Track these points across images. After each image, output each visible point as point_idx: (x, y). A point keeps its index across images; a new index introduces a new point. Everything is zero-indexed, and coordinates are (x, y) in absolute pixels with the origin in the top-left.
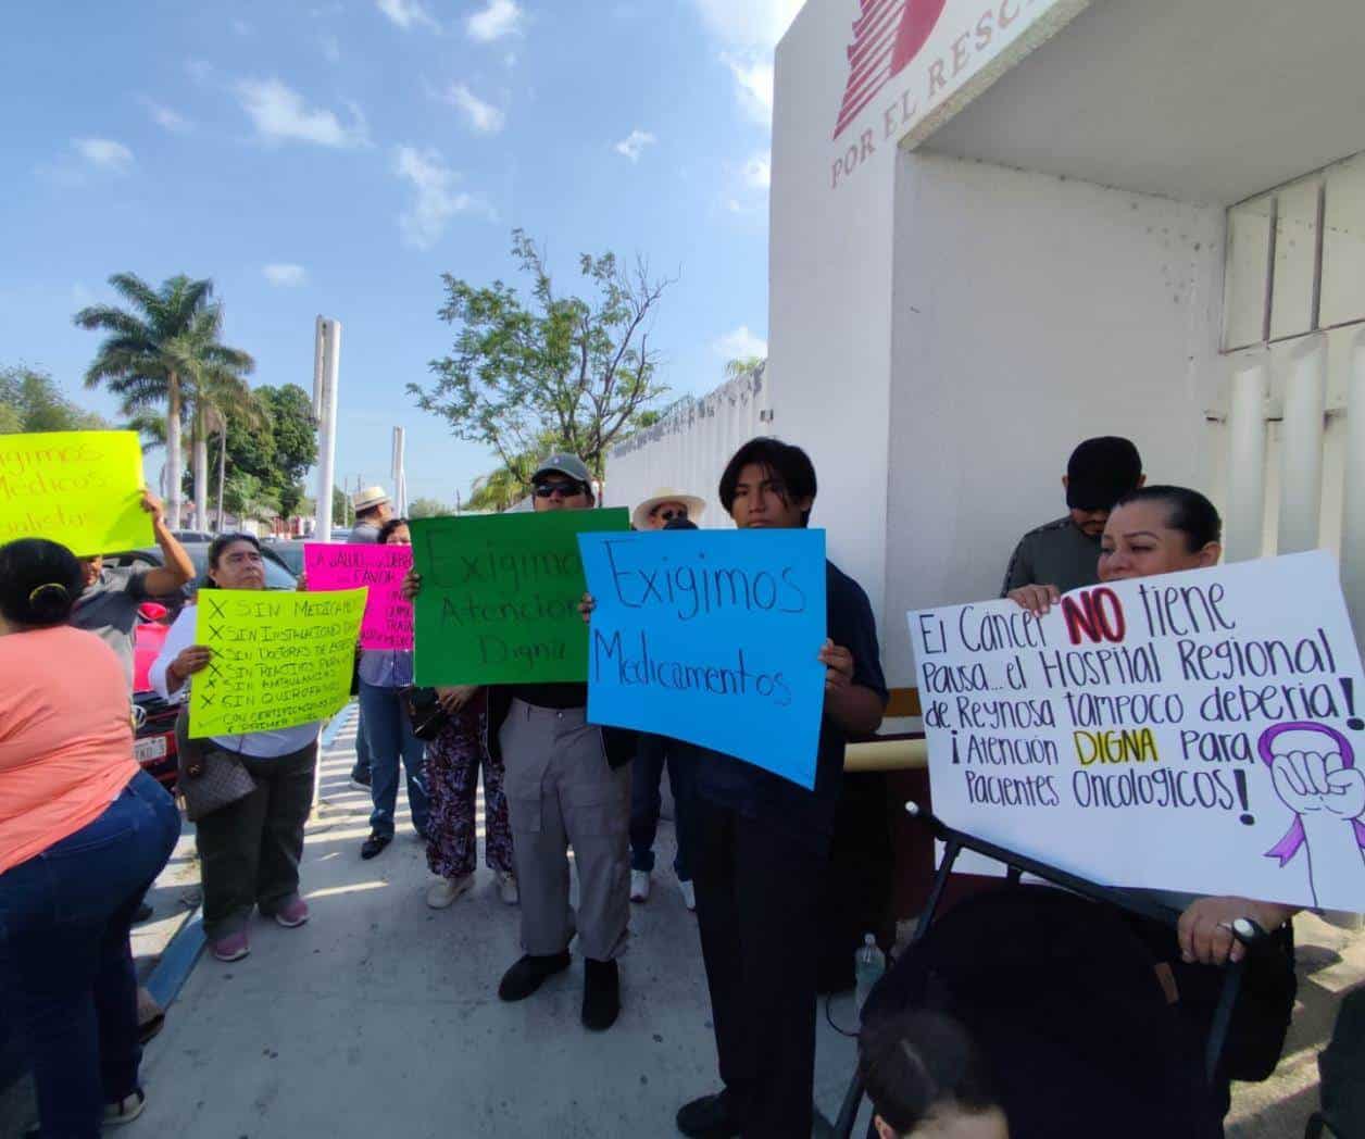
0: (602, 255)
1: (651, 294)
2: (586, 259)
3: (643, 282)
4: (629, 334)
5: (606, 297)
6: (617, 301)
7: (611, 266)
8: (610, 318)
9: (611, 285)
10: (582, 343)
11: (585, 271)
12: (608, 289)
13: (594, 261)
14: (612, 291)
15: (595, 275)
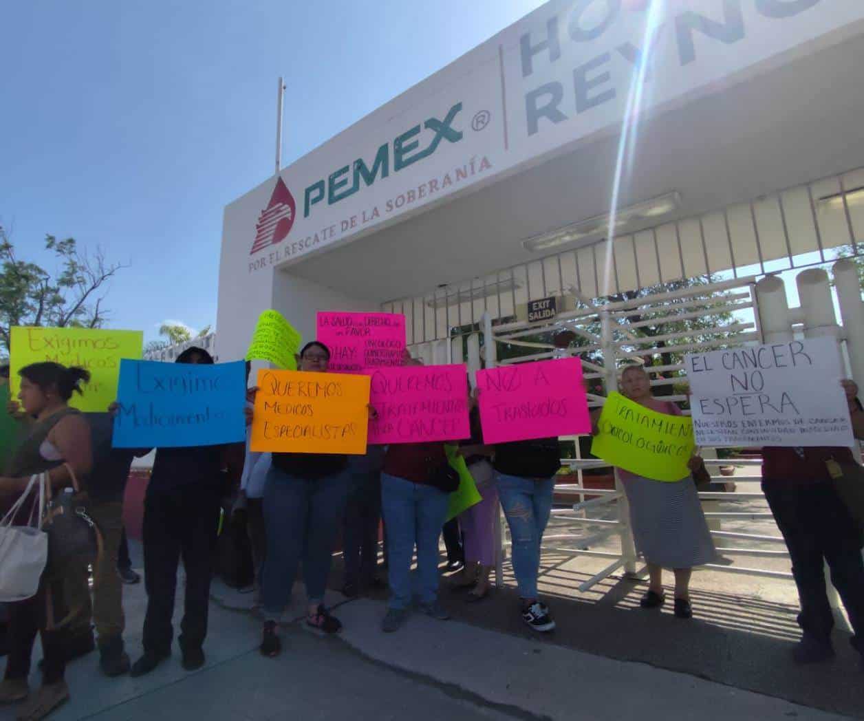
0: (65, 238)
1: (106, 272)
2: (51, 240)
3: (100, 263)
4: (85, 297)
5: (66, 268)
6: (74, 272)
7: (72, 246)
8: (67, 281)
9: (71, 260)
10: (40, 297)
11: (49, 246)
12: (68, 262)
13: (58, 241)
14: (73, 265)
15: (59, 251)
